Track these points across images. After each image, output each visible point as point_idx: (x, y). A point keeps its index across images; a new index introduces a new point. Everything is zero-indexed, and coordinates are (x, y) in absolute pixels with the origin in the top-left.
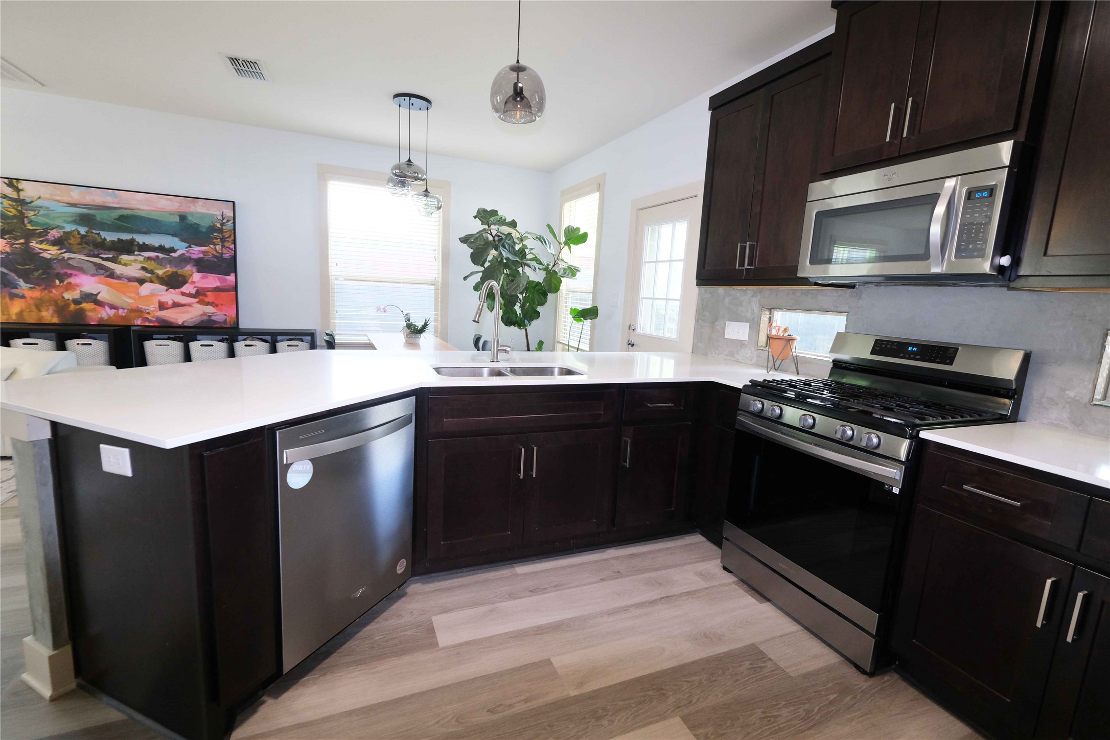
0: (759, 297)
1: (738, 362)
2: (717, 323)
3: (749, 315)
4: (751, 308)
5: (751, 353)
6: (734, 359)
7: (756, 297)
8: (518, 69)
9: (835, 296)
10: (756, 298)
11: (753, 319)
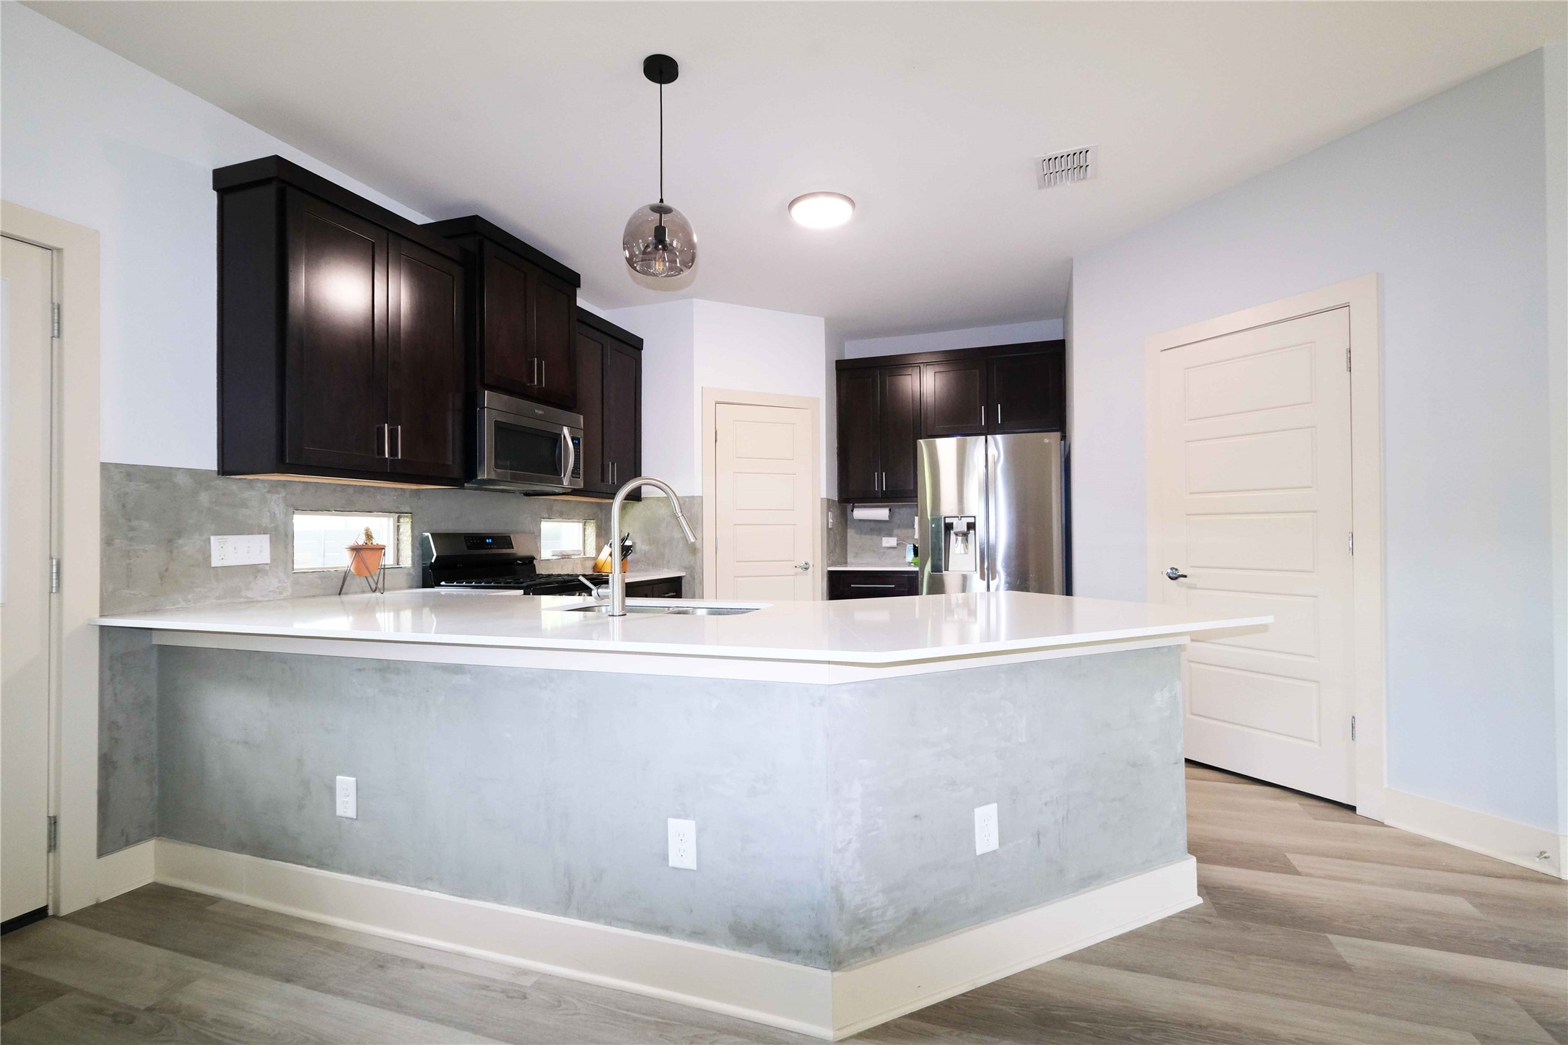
0: (283, 494)
1: (253, 602)
2: (180, 542)
3: (265, 521)
4: (269, 511)
5: (279, 581)
6: (242, 600)
7: (278, 493)
8: (661, 209)
9: (395, 496)
10: (277, 495)
11: (276, 528)
